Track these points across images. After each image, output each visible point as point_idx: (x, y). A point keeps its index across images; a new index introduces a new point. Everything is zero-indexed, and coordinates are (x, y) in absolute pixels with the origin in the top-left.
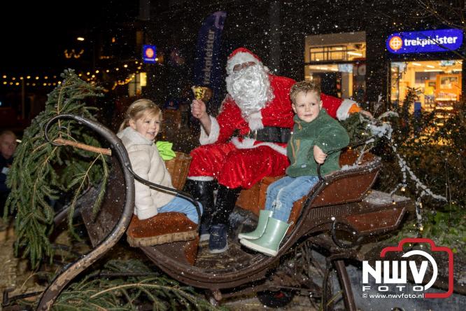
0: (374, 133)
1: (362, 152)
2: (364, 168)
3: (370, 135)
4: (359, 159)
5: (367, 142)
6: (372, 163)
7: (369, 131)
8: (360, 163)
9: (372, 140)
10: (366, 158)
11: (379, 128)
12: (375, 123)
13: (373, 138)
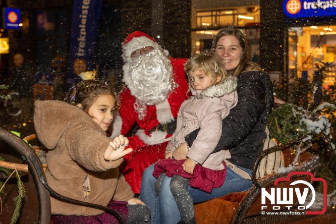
0: (310, 129)
1: (299, 152)
2: (301, 170)
3: (307, 130)
4: (296, 159)
5: (304, 140)
6: (309, 163)
7: (304, 126)
8: (297, 164)
9: (310, 137)
10: (303, 157)
11: (315, 124)
12: (310, 116)
13: (310, 134)
